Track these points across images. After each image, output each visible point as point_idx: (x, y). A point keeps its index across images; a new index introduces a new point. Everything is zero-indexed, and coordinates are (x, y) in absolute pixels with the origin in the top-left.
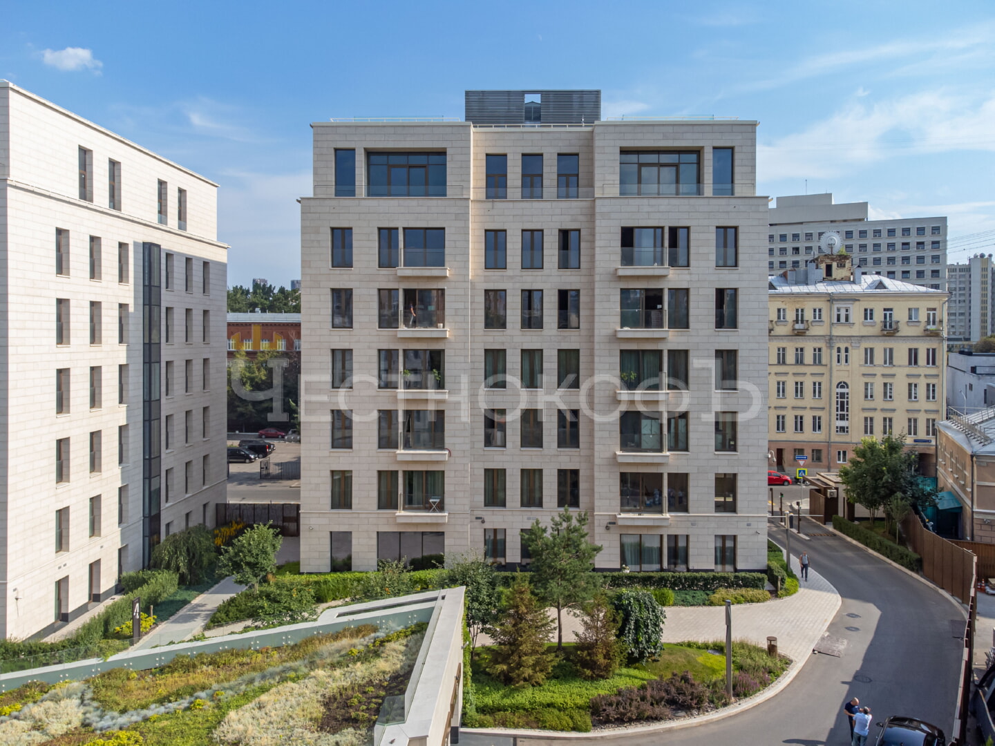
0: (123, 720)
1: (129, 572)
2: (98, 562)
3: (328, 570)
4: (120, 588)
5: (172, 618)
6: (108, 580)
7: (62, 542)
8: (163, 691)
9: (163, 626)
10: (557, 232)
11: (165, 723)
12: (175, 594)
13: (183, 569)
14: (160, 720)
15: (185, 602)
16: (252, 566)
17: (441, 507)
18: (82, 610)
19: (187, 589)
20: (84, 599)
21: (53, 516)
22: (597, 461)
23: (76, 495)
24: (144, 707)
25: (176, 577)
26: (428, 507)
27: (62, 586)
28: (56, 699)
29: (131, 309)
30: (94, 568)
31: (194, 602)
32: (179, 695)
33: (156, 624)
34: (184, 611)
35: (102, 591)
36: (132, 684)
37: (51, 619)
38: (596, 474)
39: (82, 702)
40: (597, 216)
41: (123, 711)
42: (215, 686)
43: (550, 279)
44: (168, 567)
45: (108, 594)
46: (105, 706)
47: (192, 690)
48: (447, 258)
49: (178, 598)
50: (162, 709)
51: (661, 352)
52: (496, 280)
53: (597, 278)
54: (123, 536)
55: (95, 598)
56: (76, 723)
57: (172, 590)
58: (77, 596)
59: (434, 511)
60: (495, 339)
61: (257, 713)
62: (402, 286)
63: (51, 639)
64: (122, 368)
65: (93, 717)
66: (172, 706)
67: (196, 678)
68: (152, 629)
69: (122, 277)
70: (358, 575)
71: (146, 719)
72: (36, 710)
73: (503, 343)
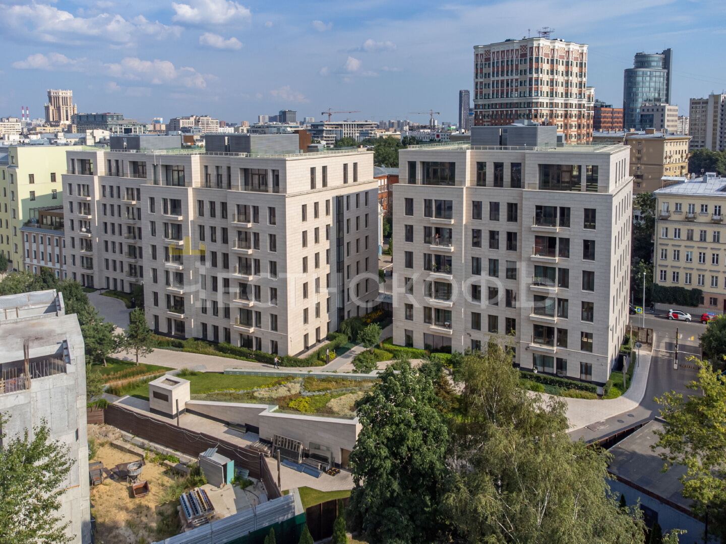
0: (308, 394)
1: (331, 332)
2: (319, 328)
3: (404, 345)
4: (328, 338)
5: (342, 355)
6: (323, 335)
7: (306, 320)
8: (321, 388)
9: (338, 358)
10: (506, 205)
11: (317, 398)
12: (345, 345)
13: (350, 335)
14: (317, 396)
15: (349, 349)
16: (369, 341)
17: (449, 327)
18: (314, 346)
19: (351, 342)
20: (315, 342)
21: (303, 312)
22: (522, 317)
23: (311, 303)
24: (314, 392)
25: (347, 338)
26: (444, 326)
27: (306, 337)
28: (295, 383)
29: (331, 225)
30: (318, 330)
31: (352, 349)
32: (323, 390)
33: (336, 357)
34: (347, 353)
35: (321, 339)
36: (314, 383)
37: (302, 348)
38: (522, 323)
39: (301, 386)
40: (524, 199)
41: (309, 391)
42: (333, 390)
43: (503, 226)
44: (344, 333)
45: (323, 340)
46: (306, 388)
47: (327, 389)
48: (453, 215)
49: (346, 346)
50: (318, 393)
51: (555, 268)
52: (477, 224)
53: (523, 229)
54: (329, 318)
55: (318, 341)
56: (298, 392)
57: (345, 343)
58: (312, 341)
59: (447, 328)
60: (477, 252)
61: (339, 401)
62: (433, 227)
63: (302, 357)
64: (327, 251)
65: (302, 391)
66: (321, 393)
67: (330, 386)
68: (334, 359)
69: (327, 213)
70: (414, 350)
71: (313, 395)
72: (289, 385)
73: (480, 255)
